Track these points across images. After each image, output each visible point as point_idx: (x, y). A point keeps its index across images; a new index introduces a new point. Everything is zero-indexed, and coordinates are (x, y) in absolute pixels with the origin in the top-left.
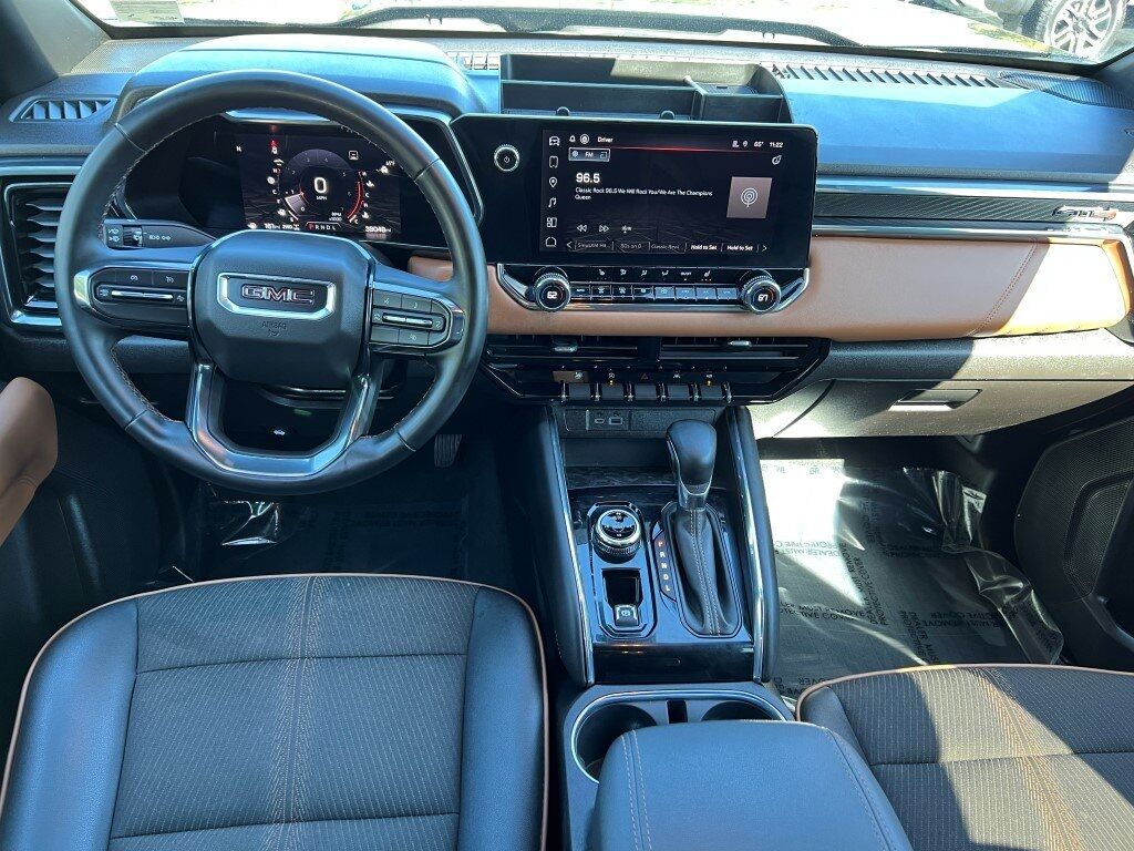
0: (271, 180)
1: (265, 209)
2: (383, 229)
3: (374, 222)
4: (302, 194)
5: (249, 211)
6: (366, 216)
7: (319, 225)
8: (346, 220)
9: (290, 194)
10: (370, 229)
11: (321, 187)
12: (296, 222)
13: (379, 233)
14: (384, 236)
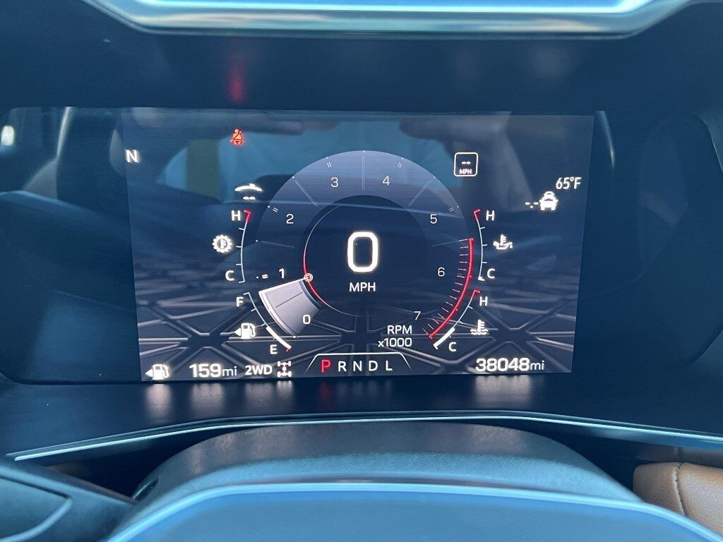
0: (223, 244)
1: (198, 322)
2: (522, 364)
3: (498, 345)
4: (309, 277)
5: (152, 332)
6: (480, 329)
7: (349, 360)
8: (422, 343)
9: (276, 280)
10: (487, 365)
11: (363, 257)
12: (283, 354)
13: (511, 374)
14: (522, 385)
